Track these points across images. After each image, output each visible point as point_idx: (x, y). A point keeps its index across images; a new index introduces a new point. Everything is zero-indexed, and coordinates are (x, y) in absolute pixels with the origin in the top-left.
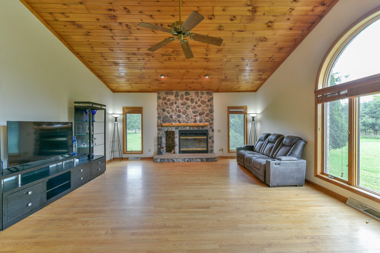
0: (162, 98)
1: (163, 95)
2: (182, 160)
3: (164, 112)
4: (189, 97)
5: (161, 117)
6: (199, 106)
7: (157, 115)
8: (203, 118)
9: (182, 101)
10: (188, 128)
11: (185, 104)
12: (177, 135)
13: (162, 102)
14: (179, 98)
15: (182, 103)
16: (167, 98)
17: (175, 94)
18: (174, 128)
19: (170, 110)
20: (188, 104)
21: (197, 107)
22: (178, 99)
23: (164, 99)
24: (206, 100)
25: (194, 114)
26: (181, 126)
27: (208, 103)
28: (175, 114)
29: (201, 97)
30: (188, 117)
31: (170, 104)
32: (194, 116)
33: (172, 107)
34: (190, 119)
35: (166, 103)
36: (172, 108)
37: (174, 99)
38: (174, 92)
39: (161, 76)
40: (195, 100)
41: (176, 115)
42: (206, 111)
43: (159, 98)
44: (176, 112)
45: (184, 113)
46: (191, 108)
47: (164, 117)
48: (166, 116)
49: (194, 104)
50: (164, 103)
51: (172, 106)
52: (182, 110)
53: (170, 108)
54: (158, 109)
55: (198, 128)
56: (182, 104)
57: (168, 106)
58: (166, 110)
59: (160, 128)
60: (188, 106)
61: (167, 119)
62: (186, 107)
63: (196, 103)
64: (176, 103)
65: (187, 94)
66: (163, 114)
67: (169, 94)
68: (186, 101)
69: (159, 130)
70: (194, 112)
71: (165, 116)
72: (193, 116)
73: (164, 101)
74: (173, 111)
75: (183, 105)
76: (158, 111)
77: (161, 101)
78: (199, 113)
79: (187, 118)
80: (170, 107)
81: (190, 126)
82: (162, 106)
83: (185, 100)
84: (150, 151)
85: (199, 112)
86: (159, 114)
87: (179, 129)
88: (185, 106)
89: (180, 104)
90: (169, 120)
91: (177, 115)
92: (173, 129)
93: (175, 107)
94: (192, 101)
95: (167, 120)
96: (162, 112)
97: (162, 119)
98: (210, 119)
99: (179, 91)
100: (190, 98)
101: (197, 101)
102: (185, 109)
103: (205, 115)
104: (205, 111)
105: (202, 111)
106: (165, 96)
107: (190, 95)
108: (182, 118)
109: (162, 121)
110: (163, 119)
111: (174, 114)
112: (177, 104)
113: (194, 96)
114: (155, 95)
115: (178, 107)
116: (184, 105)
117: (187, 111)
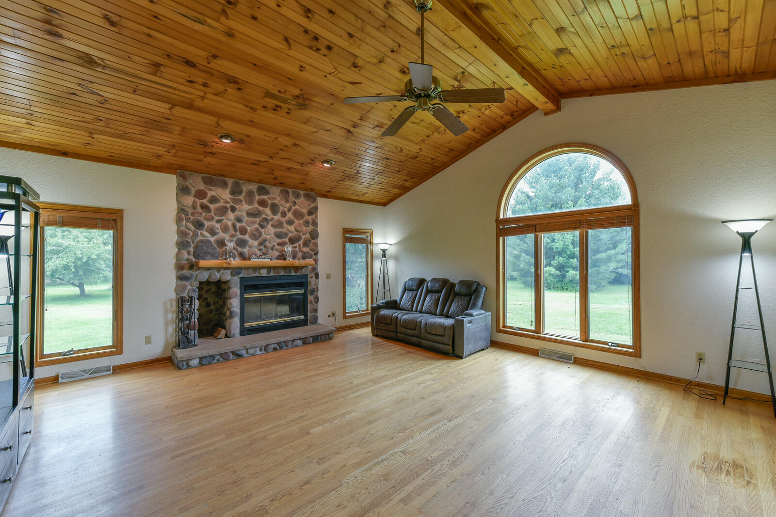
0: (193, 191)
1: (196, 183)
2: (261, 350)
3: (200, 229)
4: (267, 198)
5: (188, 242)
6: (290, 222)
7: (175, 238)
8: (297, 249)
9: (251, 207)
10: (264, 272)
11: (257, 214)
12: (235, 290)
13: (194, 202)
14: (242, 197)
15: (251, 212)
16: (210, 194)
17: (232, 187)
18: (229, 272)
19: (218, 226)
20: (263, 216)
21: (285, 225)
22: (241, 201)
23: (201, 194)
24: (305, 211)
25: (279, 240)
26: (247, 268)
27: (307, 217)
28: (232, 236)
29: (295, 203)
30: (265, 247)
31: (217, 209)
32: (279, 244)
33: (223, 220)
34: (270, 251)
35: (204, 207)
36: (223, 221)
37: (228, 200)
38: (230, 182)
39: (222, 137)
40: (281, 208)
41: (235, 239)
42: (303, 235)
43: (183, 190)
44: (233, 232)
45: (254, 237)
46: (273, 226)
47: (201, 244)
48: (207, 240)
49: (278, 217)
50: (198, 206)
51: (222, 216)
52: (249, 229)
53: (218, 221)
54: (179, 220)
55: (288, 271)
56: (249, 214)
57: (212, 214)
58: (207, 224)
59: (186, 272)
60: (266, 220)
61: (210, 250)
62: (260, 221)
63: (284, 214)
64: (233, 209)
65: (262, 191)
66: (195, 235)
67: (216, 185)
68: (261, 208)
69: (180, 278)
70: (278, 236)
71: (202, 241)
72: (276, 244)
73: (199, 201)
74: (225, 229)
75: (253, 217)
76: (178, 227)
77: (189, 200)
78: (288, 237)
79: (262, 247)
80: (217, 218)
81: (269, 268)
82: (193, 214)
83: (256, 205)
84: (148, 340)
85: (290, 235)
86: (182, 234)
87: (241, 275)
88: (258, 220)
89: (244, 214)
90: (214, 251)
91: (238, 240)
92: (227, 276)
93: (232, 221)
94: (274, 208)
95: (208, 253)
96: (193, 228)
97: (192, 249)
98: (311, 252)
99: (241, 182)
100: (270, 202)
101: (286, 210)
102: (257, 226)
103: (301, 242)
104: (301, 234)
105: (296, 233)
106: (202, 186)
107: (271, 196)
108: (250, 247)
109: (192, 253)
110: (196, 247)
111: (226, 236)
112: (235, 213)
113: (278, 198)
114: (171, 181)
115: (239, 220)
116: (256, 218)
117: (262, 231)
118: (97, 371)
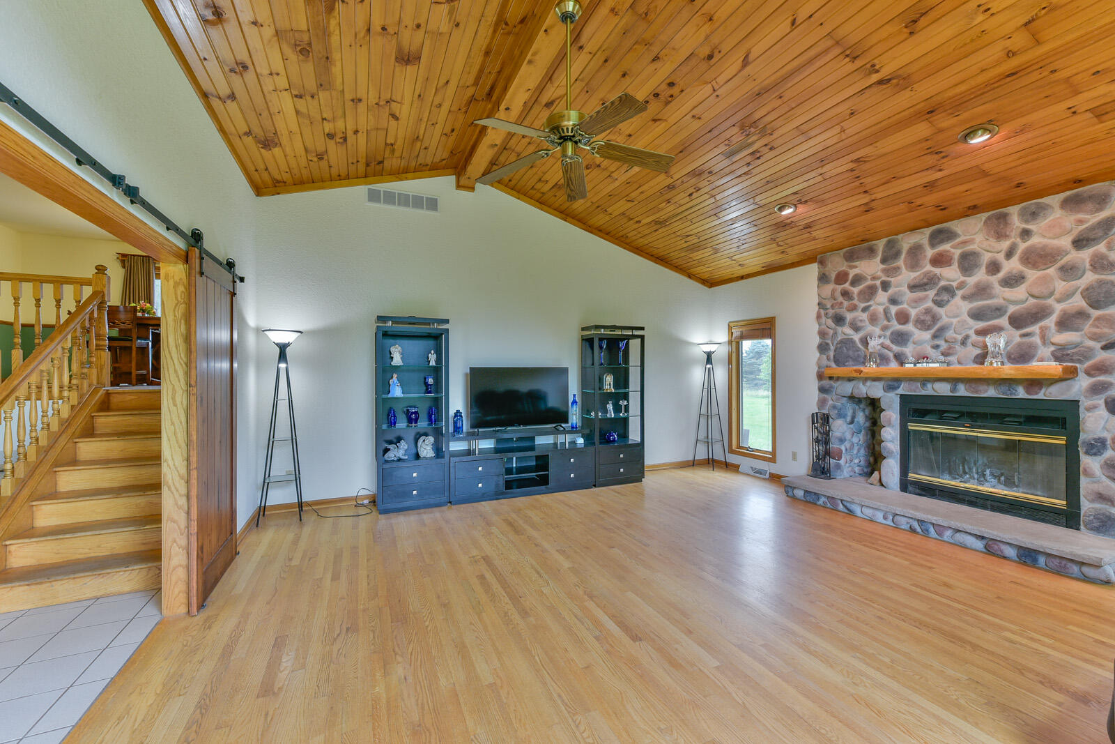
0: (833, 276)
1: (837, 264)
2: (885, 518)
3: (841, 326)
4: (952, 247)
5: (827, 344)
6: (1012, 281)
7: (816, 340)
8: (1037, 339)
9: (918, 273)
10: (943, 389)
11: (926, 284)
12: (891, 415)
13: (833, 291)
14: (901, 262)
15: (912, 284)
16: (852, 273)
17: (884, 252)
18: (880, 385)
19: (864, 316)
20: (942, 283)
21: (998, 289)
22: (898, 268)
23: (841, 278)
24: (1065, 242)
25: (981, 325)
26: (911, 379)
27: (1074, 256)
28: (884, 328)
29: (1026, 234)
30: (946, 341)
31: (860, 293)
32: (979, 333)
33: (870, 306)
34: (958, 347)
35: (845, 294)
36: (872, 308)
37: (879, 273)
38: (881, 244)
39: (780, 210)
40: (986, 258)
41: (888, 333)
42: (1059, 301)
43: (823, 279)
44: (886, 323)
45: (922, 324)
46: (964, 298)
47: (838, 345)
48: (848, 339)
49: (980, 276)
50: (838, 294)
51: (868, 301)
52: (913, 313)
53: (865, 310)
54: (819, 317)
56: (913, 287)
57: (856, 301)
58: (849, 316)
59: (826, 383)
60: (949, 290)
61: (851, 353)
62: (937, 295)
63: (994, 267)
64: (885, 286)
65: (939, 237)
66: (835, 333)
67: (858, 258)
68: (937, 271)
69: (822, 390)
70: (977, 315)
71: (841, 342)
72: (971, 333)
73: (839, 288)
74: (873, 320)
75: (921, 291)
76: (820, 325)
77: (829, 288)
78: (1008, 314)
79: (941, 342)
80: (863, 305)
81: (955, 381)
82: (832, 307)
83: (928, 267)
84: (794, 456)
85: (1012, 309)
86: (822, 334)
87: (900, 391)
88: (931, 293)
89: (905, 289)
90: (856, 353)
91: (892, 333)
92: (876, 391)
93: (884, 304)
94: (968, 262)
95: (849, 356)
96: (833, 325)
97: (832, 354)
98: (1091, 343)
99: (900, 237)
100: (957, 253)
101: (1001, 257)
102: (929, 304)
103: (1050, 322)
104: (1051, 301)
105: (1032, 301)
106: (843, 266)
107: (958, 240)
108: (914, 343)
109: (832, 357)
110: (835, 351)
111: (877, 331)
112: (890, 291)
113: (979, 238)
114: (813, 270)
115: (893, 301)
116: (925, 290)
117: (941, 311)
118: (759, 472)
